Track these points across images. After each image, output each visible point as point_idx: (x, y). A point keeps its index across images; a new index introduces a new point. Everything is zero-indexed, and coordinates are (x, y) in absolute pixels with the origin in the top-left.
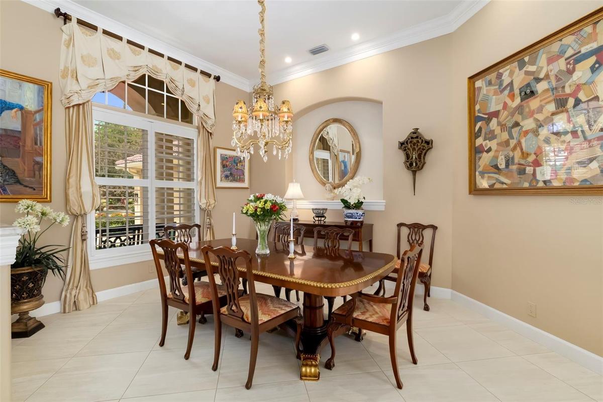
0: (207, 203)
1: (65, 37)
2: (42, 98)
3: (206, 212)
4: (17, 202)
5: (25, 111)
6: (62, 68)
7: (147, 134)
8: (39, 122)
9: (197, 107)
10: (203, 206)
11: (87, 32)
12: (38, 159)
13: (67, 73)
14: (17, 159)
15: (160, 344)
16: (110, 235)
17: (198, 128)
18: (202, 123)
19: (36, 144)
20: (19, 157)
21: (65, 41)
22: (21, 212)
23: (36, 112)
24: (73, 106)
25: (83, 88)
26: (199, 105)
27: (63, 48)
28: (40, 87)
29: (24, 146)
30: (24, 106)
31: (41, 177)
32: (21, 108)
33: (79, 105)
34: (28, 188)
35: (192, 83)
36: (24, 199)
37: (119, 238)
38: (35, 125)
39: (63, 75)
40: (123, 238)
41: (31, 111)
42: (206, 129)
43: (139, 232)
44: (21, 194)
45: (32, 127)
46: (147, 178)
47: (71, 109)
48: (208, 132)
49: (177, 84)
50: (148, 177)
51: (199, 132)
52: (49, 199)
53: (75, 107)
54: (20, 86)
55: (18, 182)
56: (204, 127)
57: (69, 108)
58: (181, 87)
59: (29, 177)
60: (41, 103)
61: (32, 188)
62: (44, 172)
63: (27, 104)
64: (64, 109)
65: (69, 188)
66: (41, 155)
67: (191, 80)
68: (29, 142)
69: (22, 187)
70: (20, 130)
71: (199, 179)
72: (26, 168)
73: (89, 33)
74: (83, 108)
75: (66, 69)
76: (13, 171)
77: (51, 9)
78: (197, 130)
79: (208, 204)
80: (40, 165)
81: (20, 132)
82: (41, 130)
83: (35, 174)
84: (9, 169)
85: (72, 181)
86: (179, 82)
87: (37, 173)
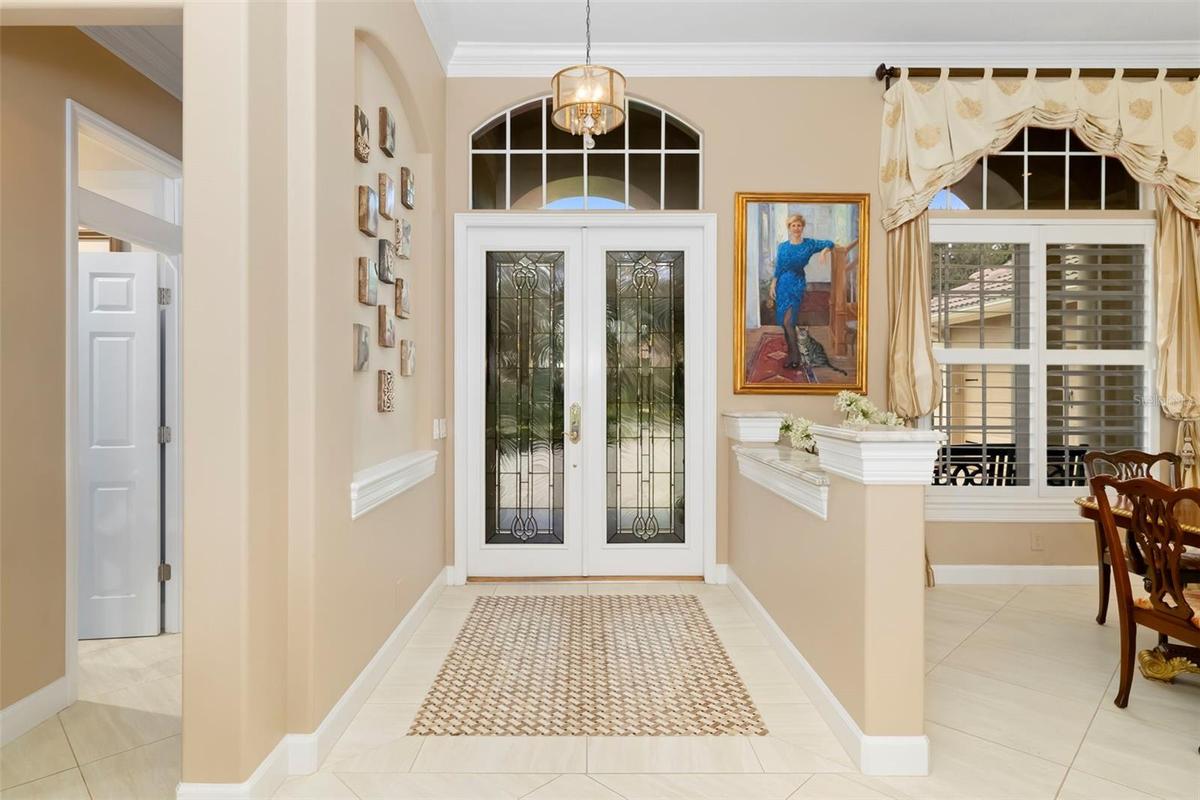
0: (1187, 401)
1: (888, 108)
2: (857, 223)
3: (1181, 424)
4: (835, 394)
5: (837, 252)
6: (884, 163)
7: (1028, 253)
8: (853, 263)
9: (1156, 164)
10: (1174, 410)
11: (923, 86)
12: (851, 324)
13: (893, 171)
14: (826, 327)
15: (1117, 702)
16: (952, 460)
17: (1157, 216)
18: (1169, 200)
19: (849, 301)
20: (828, 324)
21: (889, 115)
22: (842, 410)
23: (850, 248)
24: (901, 226)
25: (918, 189)
26: (1164, 159)
27: (886, 130)
28: (855, 205)
29: (834, 305)
30: (835, 242)
31: (854, 353)
32: (832, 246)
33: (908, 223)
34: (837, 372)
35: (1143, 110)
36: (843, 389)
37: (963, 467)
38: (848, 269)
39: (886, 176)
40: (971, 469)
41: (843, 248)
42: (1182, 214)
43: (1002, 459)
44: (831, 381)
45: (844, 272)
46: (1026, 345)
47: (897, 232)
48: (1188, 220)
49: (1102, 123)
50: (1028, 344)
51: (1161, 227)
52: (864, 390)
53: (904, 228)
54: (830, 212)
55: (827, 363)
56: (1175, 209)
57: (893, 230)
58: (1112, 129)
59: (838, 355)
60: (855, 232)
61: (842, 371)
62: (859, 346)
63: (837, 238)
64: (885, 233)
65: (893, 371)
66: (855, 317)
67: (1140, 102)
68: (840, 299)
69: (830, 370)
70: (829, 281)
71: (1161, 342)
72: (836, 340)
73: (925, 87)
74: (916, 226)
75: (891, 162)
76: (821, 346)
77: (872, 70)
78: (1153, 221)
79: (1190, 405)
80: (852, 335)
81: (829, 284)
82: (855, 277)
83: (846, 350)
84: (817, 344)
85: (899, 357)
86: (1106, 119)
87: (849, 347)
